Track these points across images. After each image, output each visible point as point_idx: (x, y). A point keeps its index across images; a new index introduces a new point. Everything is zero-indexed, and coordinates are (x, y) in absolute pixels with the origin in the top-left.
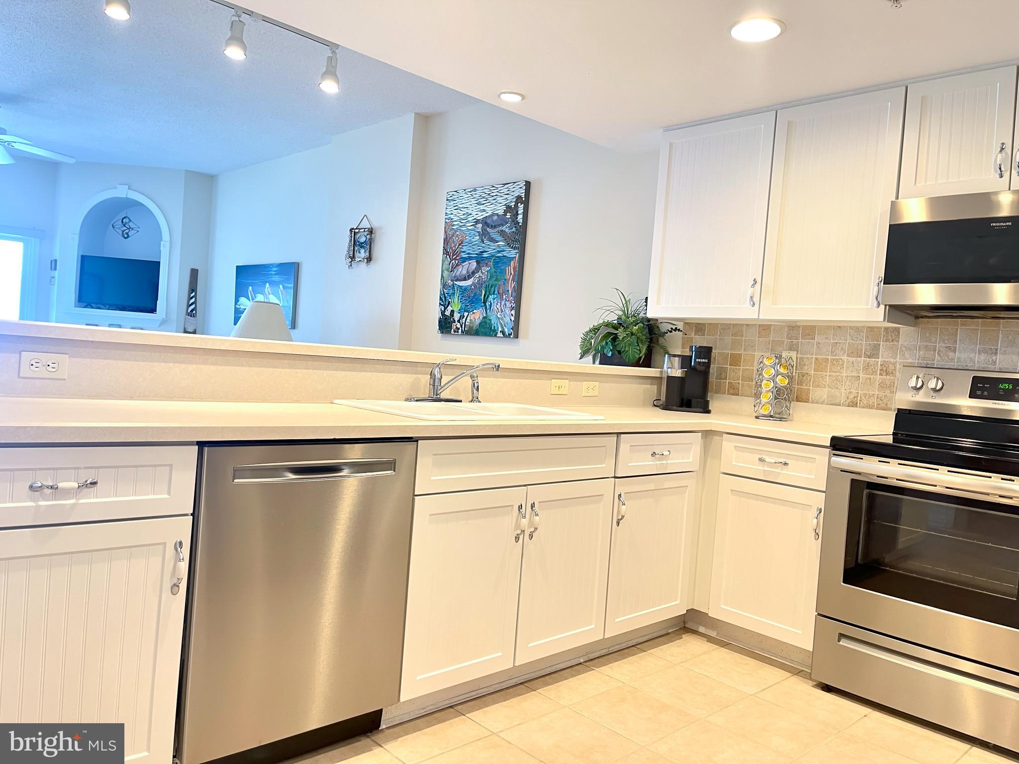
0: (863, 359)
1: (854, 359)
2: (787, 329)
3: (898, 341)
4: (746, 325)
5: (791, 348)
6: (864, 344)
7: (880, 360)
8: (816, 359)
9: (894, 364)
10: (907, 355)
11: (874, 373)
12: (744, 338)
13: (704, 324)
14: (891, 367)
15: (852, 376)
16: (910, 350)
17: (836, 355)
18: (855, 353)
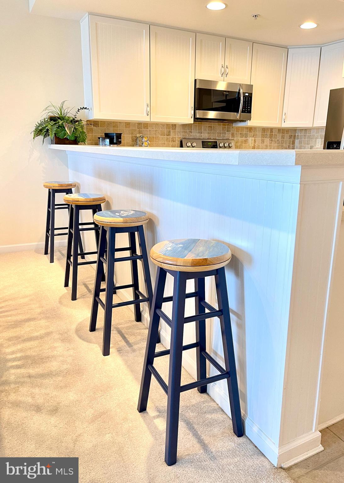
0: (166, 136)
1: (163, 136)
2: (137, 125)
3: (176, 129)
4: (119, 122)
5: (139, 133)
6: (166, 131)
7: (171, 136)
8: (150, 137)
9: (175, 138)
10: (179, 134)
11: (169, 141)
12: (119, 128)
13: (98, 121)
14: (175, 139)
15: (163, 143)
16: (180, 133)
17: (156, 135)
18: (163, 134)
